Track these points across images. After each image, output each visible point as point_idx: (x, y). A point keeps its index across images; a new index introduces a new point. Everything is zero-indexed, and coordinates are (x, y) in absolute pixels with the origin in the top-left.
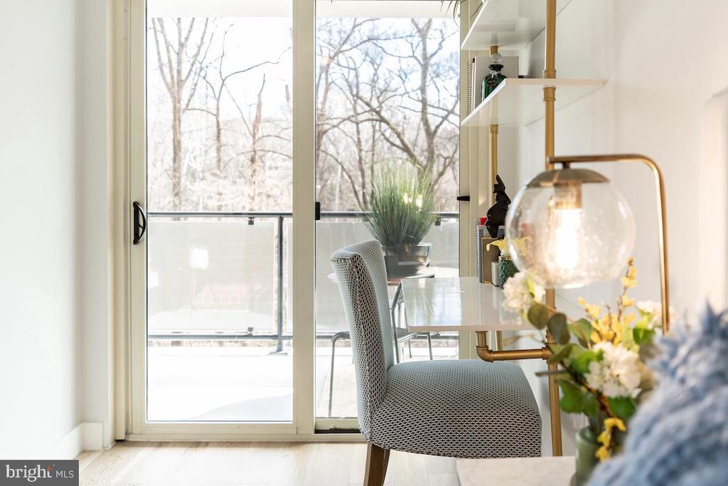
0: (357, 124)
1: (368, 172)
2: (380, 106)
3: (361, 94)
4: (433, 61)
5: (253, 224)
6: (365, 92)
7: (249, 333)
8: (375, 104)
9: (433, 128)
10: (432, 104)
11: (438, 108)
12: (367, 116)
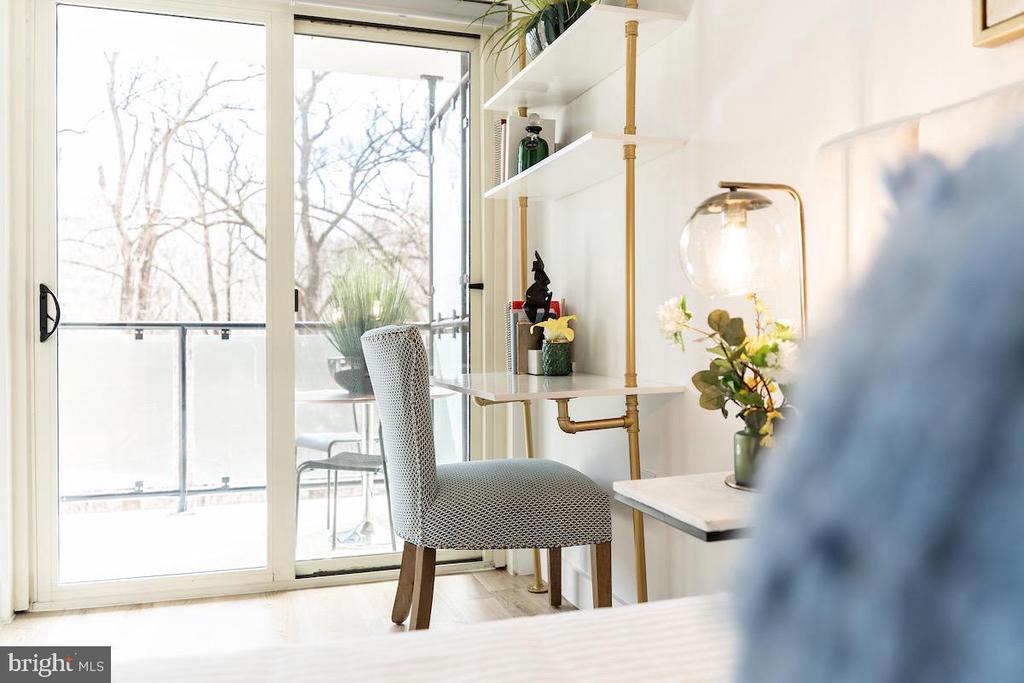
0: (206, 227)
1: (221, 298)
2: (241, 204)
3: (211, 185)
4: (316, 144)
5: (141, 338)
6: (218, 182)
7: (137, 489)
8: (234, 200)
9: (317, 237)
10: (314, 204)
11: (324, 209)
12: (222, 216)
